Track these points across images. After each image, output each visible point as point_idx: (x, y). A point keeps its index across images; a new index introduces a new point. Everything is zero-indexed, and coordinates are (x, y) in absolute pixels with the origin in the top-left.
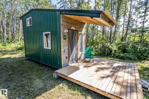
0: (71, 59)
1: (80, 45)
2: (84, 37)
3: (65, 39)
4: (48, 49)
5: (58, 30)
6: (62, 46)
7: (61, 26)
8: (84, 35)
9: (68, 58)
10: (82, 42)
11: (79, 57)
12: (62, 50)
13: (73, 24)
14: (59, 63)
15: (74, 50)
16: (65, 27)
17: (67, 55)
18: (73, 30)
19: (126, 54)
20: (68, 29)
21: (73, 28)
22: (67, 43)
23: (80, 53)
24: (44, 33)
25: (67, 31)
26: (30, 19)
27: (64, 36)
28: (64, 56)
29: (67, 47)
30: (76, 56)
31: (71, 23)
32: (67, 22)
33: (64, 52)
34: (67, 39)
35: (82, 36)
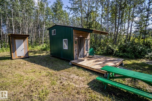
0: (79, 55)
1: (86, 47)
2: (89, 41)
3: (76, 43)
4: (66, 49)
5: (72, 38)
6: (74, 47)
7: (74, 36)
8: (89, 40)
9: (78, 54)
10: (87, 45)
11: (85, 55)
12: (74, 50)
13: (81, 34)
14: (72, 58)
15: (82, 50)
16: (76, 36)
17: (77, 53)
18: (81, 37)
19: (125, 53)
20: (78, 37)
21: (81, 36)
22: (77, 46)
23: (86, 52)
24: (64, 40)
25: (77, 39)
26: (55, 31)
27: (75, 41)
28: (75, 53)
29: (77, 48)
30: (83, 54)
31: (79, 34)
32: (77, 33)
33: (75, 50)
34: (77, 43)
35: (87, 41)
